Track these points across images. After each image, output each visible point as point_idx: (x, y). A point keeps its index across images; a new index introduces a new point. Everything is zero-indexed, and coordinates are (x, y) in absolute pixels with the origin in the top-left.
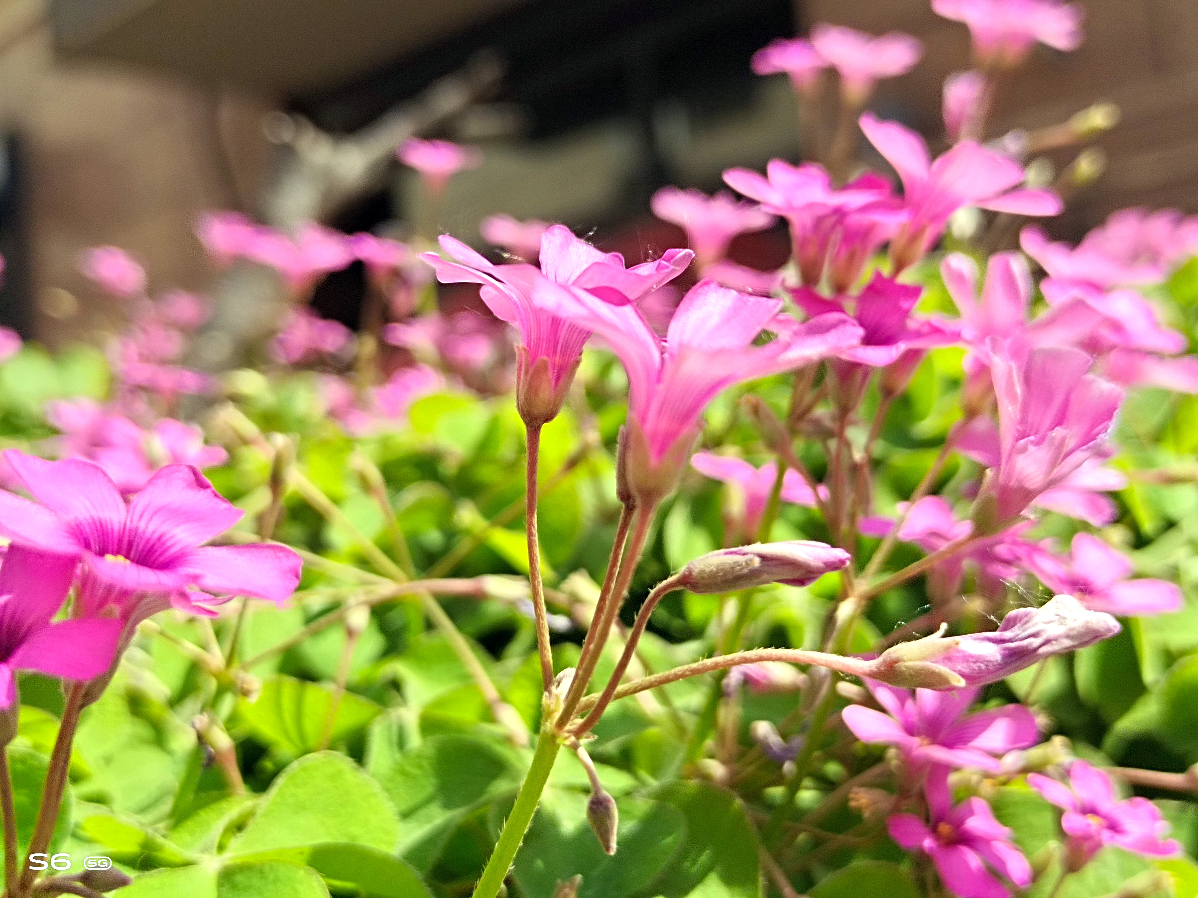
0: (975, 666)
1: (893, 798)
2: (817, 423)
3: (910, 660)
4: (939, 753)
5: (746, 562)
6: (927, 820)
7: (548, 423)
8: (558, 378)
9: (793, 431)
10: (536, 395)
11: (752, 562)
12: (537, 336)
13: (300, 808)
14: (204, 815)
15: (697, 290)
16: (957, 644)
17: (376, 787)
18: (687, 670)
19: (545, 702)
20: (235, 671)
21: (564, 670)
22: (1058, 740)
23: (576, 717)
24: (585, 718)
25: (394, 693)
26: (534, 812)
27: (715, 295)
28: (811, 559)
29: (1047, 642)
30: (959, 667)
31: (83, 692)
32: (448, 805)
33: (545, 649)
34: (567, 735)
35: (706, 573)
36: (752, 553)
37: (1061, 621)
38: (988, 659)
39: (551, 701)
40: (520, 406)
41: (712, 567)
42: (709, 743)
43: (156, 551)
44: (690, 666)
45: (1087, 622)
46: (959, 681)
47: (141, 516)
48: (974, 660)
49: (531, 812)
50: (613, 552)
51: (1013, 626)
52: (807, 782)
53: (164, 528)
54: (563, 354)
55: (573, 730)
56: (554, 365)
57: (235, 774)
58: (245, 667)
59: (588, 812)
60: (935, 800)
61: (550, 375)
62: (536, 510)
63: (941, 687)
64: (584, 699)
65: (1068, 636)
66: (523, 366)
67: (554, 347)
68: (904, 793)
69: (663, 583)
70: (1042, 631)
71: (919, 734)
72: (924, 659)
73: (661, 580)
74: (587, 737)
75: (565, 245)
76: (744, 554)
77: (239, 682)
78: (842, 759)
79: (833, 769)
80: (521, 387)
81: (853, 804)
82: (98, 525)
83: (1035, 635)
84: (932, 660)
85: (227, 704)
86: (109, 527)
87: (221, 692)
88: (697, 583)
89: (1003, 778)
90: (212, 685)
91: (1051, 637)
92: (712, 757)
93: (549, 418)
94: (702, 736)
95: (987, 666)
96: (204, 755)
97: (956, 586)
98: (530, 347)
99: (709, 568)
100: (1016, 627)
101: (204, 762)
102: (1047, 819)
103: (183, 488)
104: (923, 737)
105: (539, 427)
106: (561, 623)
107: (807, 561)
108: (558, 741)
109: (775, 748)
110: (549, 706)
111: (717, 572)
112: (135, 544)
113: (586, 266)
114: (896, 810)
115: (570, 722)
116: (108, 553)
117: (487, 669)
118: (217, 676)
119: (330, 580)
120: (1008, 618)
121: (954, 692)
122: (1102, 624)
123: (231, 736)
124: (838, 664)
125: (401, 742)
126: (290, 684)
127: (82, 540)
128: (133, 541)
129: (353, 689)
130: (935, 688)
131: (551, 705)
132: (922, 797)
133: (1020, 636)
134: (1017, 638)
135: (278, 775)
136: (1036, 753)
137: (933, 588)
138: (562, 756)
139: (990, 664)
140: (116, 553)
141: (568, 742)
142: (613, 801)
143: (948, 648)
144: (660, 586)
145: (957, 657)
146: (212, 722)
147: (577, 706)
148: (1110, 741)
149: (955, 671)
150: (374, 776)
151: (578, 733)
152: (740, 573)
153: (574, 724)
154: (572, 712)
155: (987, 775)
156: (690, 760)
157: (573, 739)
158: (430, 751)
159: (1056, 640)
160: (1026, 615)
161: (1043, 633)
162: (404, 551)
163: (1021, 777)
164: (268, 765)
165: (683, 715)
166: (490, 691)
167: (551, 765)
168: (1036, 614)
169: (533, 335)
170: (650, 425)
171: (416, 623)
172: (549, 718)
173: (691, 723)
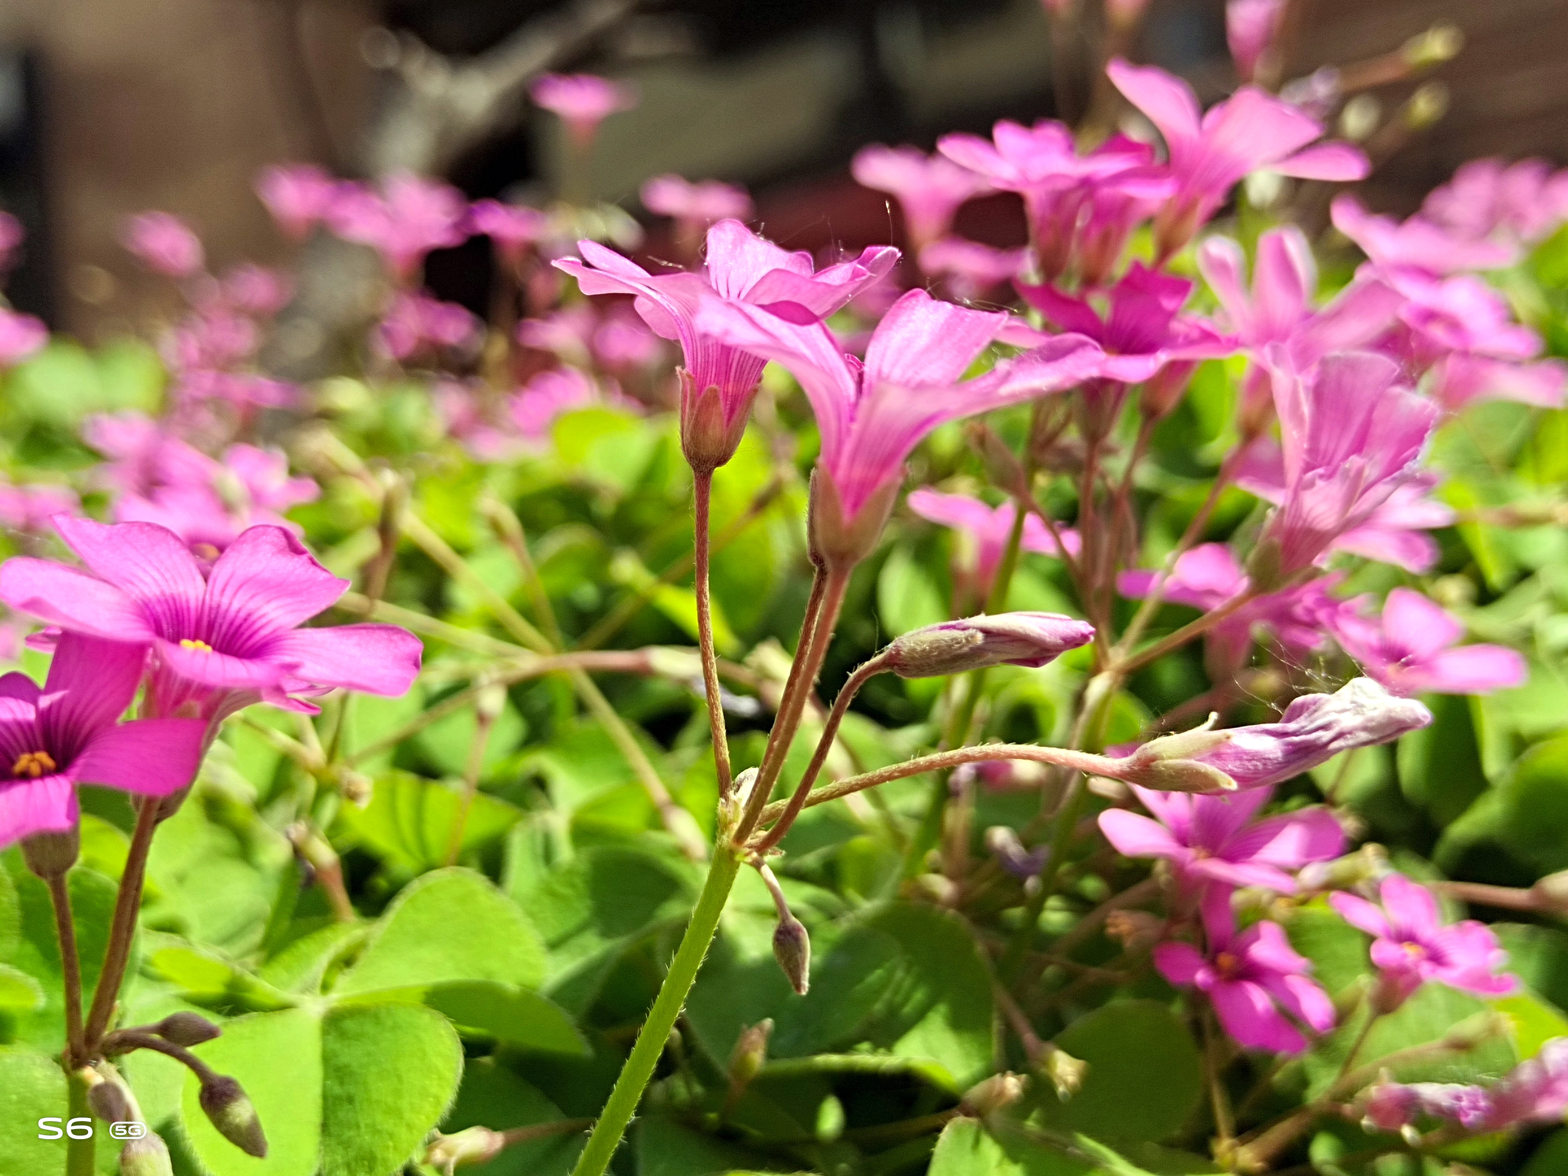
0: (1250, 765)
1: (1163, 922)
2: (1065, 453)
3: (1170, 758)
4: (1219, 869)
5: (967, 639)
6: (1204, 949)
7: (721, 467)
8: (732, 411)
9: (1034, 466)
10: (705, 431)
11: (974, 639)
12: (705, 359)
13: (422, 938)
14: (304, 946)
15: (902, 302)
16: (1228, 738)
17: (516, 912)
18: (895, 771)
19: (722, 811)
20: (339, 770)
21: (746, 770)
22: (1370, 850)
23: (760, 829)
24: (770, 830)
25: (537, 793)
26: (709, 943)
27: (924, 309)
28: (1046, 634)
29: (1340, 735)
30: (1230, 767)
31: (157, 805)
32: (606, 933)
33: (721, 745)
34: (747, 850)
35: (917, 653)
36: (974, 628)
37: (1357, 711)
38: (1267, 756)
39: (728, 809)
40: (685, 447)
41: (925, 646)
42: (934, 854)
43: (243, 634)
44: (900, 766)
45: (1390, 711)
46: (1229, 784)
47: (223, 590)
48: (1249, 758)
49: (705, 944)
50: (803, 626)
51: (1299, 716)
52: (1053, 902)
53: (251, 606)
54: (738, 380)
55: (755, 845)
56: (726, 394)
57: (340, 896)
58: (352, 763)
59: (774, 944)
60: (1215, 926)
61: (722, 407)
62: (708, 575)
63: (1209, 791)
64: (768, 807)
65: (1365, 729)
66: (688, 396)
67: (726, 373)
68: (1175, 917)
69: (864, 665)
70: (1335, 722)
71: (1194, 845)
72: (1188, 756)
73: (862, 662)
74: (772, 854)
75: (738, 243)
76: (964, 629)
77: (344, 782)
78: (1102, 872)
79: (1091, 885)
80: (686, 424)
81: (1111, 930)
82: (171, 602)
83: (1324, 727)
84: (1197, 758)
85: (329, 808)
86: (184, 605)
87: (322, 792)
88: (906, 665)
89: (1301, 896)
90: (310, 786)
91: (1345, 730)
92: (936, 871)
93: (722, 461)
94: (924, 845)
95: (1265, 764)
96: (301, 873)
97: (1242, 657)
98: (696, 374)
99: (921, 646)
100: (1302, 717)
101: (301, 881)
102: (1356, 946)
103: (273, 554)
104: (1199, 847)
105: (710, 472)
106: (746, 706)
107: (1042, 637)
108: (738, 858)
109: (1016, 860)
110: (726, 816)
111: (931, 652)
112: (217, 625)
113: (764, 271)
114: (1166, 938)
115: (751, 835)
116: (184, 637)
117: (654, 763)
118: (316, 774)
119: (455, 649)
120: (1294, 707)
121: (1225, 797)
122: (1408, 714)
123: (336, 849)
124: (1081, 763)
125: (548, 854)
126: (407, 782)
127: (152, 621)
128: (214, 622)
129: (487, 789)
130: (1201, 791)
131: (729, 814)
132: (1198, 921)
133: (1307, 729)
134: (1303, 730)
135: (395, 897)
136: (1343, 865)
137: (1213, 659)
138: (744, 873)
139: (1269, 762)
140: (194, 638)
141: (749, 859)
142: (805, 930)
143: (1218, 742)
144: (861, 668)
145: (1227, 754)
146: (311, 830)
147: (760, 816)
148: (1442, 850)
149: (1225, 771)
150: (513, 897)
151: (762, 848)
152: (959, 652)
153: (757, 837)
154: (754, 824)
155: (1280, 895)
156: (910, 876)
157: (755, 855)
158: (583, 866)
159: (1350, 733)
160: (1315, 703)
161: (1335, 725)
162: (547, 613)
163: (1322, 895)
164: (381, 883)
165: (900, 819)
166: (659, 791)
167: (729, 887)
168: (1328, 701)
169: (699, 358)
170: (841, 473)
171: (565, 705)
172: (726, 829)
173: (911, 830)
